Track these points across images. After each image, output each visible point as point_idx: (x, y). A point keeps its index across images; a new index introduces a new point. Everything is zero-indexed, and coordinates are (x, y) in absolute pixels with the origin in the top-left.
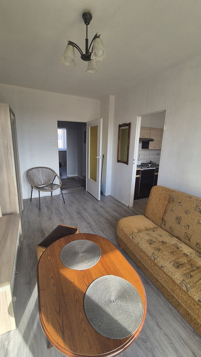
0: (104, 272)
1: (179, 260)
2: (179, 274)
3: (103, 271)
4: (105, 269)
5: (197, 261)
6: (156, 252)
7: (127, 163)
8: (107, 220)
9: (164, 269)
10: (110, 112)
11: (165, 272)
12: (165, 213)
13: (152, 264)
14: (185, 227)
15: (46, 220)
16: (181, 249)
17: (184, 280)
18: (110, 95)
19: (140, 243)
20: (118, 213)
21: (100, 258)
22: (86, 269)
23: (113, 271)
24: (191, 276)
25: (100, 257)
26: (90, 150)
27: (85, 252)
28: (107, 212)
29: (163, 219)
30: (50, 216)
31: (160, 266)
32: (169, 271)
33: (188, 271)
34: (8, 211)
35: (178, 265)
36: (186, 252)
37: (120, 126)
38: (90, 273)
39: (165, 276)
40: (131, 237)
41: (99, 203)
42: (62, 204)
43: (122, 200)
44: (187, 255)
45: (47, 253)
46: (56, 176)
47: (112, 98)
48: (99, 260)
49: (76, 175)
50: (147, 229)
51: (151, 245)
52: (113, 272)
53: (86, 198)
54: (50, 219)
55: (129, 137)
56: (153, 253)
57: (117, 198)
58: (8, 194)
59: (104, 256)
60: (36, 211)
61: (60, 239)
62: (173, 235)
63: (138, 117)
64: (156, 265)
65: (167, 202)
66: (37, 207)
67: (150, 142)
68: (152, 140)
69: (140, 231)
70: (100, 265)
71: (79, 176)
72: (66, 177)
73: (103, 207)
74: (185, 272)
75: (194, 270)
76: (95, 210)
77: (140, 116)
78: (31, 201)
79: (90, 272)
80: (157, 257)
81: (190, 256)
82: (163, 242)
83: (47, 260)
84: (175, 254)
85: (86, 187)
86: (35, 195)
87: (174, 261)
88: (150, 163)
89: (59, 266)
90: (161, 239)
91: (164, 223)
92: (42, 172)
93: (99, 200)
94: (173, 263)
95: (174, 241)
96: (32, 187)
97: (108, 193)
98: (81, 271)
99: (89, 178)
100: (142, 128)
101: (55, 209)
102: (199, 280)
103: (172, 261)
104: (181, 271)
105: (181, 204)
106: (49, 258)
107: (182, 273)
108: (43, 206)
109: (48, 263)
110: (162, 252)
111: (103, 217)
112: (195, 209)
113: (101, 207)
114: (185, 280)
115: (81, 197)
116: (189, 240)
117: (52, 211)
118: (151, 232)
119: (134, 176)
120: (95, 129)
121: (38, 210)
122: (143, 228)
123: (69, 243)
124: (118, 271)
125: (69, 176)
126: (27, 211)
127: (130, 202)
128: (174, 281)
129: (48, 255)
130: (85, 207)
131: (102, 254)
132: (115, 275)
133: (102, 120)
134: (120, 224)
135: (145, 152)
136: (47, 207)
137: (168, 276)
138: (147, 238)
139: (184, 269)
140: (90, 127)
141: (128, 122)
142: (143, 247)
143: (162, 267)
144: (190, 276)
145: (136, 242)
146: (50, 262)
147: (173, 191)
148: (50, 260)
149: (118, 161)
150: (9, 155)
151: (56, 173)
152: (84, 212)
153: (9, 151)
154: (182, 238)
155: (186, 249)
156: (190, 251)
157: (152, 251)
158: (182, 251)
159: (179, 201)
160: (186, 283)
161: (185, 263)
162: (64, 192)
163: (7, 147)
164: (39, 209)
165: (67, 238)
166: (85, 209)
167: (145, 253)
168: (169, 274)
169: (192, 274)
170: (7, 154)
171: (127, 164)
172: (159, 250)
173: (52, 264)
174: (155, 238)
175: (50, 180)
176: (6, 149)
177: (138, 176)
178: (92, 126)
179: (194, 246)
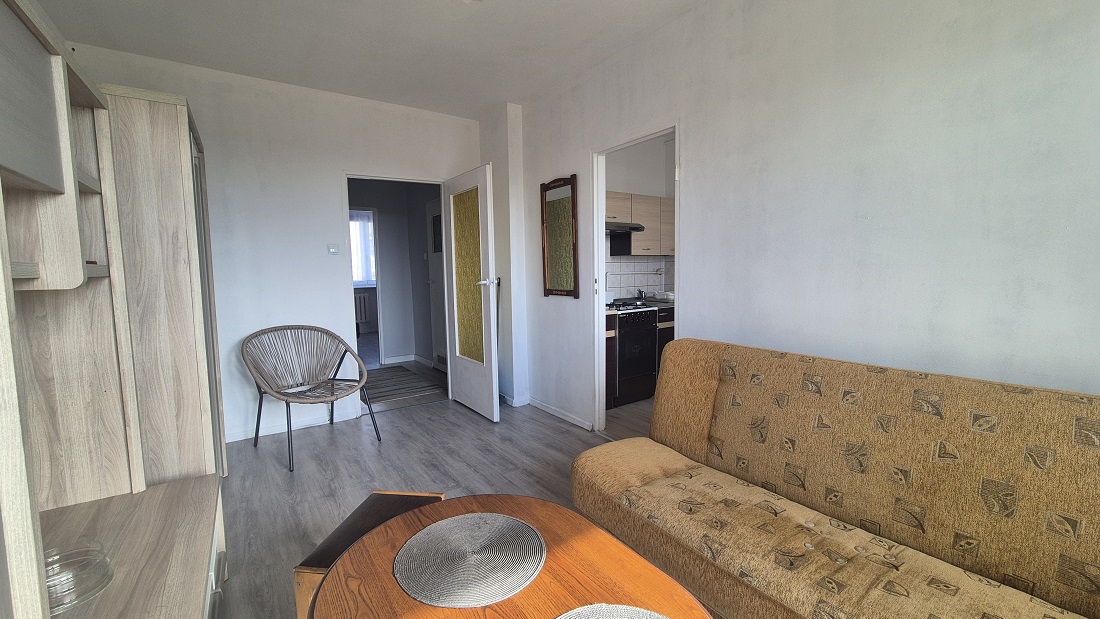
0: (567, 599)
1: (791, 546)
2: (802, 586)
3: (565, 597)
4: (572, 591)
5: (840, 540)
6: (714, 534)
7: (574, 293)
8: (531, 474)
9: (750, 579)
10: (510, 149)
11: (756, 590)
12: (714, 417)
13: (710, 575)
14: (782, 448)
15: (315, 500)
16: (784, 514)
17: (821, 601)
18: (509, 104)
19: (656, 513)
20: (561, 450)
21: (543, 560)
22: (499, 599)
23: (600, 590)
24: (841, 586)
25: (544, 555)
26: (457, 264)
27: (484, 549)
28: (526, 453)
29: (710, 438)
30: (330, 486)
31: (736, 573)
32: (769, 583)
33: (824, 573)
34: (172, 468)
35: (792, 561)
36: (802, 521)
37: (545, 188)
38: (521, 611)
39: (757, 602)
40: (625, 502)
41: (497, 429)
42: (372, 444)
43: (567, 414)
44: (809, 530)
45: (342, 574)
46: (346, 352)
47: (515, 112)
48: (542, 564)
49: (412, 358)
50: (667, 474)
51: (695, 516)
52: (600, 594)
53: (453, 419)
54: (332, 494)
55: (575, 216)
56: (705, 536)
57: (553, 409)
58: (173, 405)
59: (558, 552)
60: (277, 474)
61: (388, 522)
62: (751, 481)
63: (595, 155)
64: (723, 573)
65: (715, 383)
66: (281, 464)
67: (635, 235)
68: (639, 228)
69: (647, 480)
70: (547, 579)
71: (420, 359)
72: (377, 366)
73: (510, 440)
74: (818, 577)
75: (841, 568)
76: (487, 450)
77: (600, 153)
78: (255, 445)
79: (517, 606)
80: (720, 548)
81: (817, 529)
82: (726, 503)
83: (347, 592)
84: (773, 530)
85: (447, 390)
86: (274, 422)
87: (774, 549)
88: (638, 299)
89: (395, 605)
90: (719, 495)
91: (715, 450)
92: (298, 342)
93: (496, 418)
94: (773, 557)
95: (758, 495)
96: (261, 393)
97: (520, 398)
98: (485, 608)
99: (458, 354)
100: (610, 195)
101: (346, 463)
102: (867, 592)
103: (770, 552)
104: (805, 574)
105: (758, 379)
106: (354, 585)
107: (808, 581)
108: (299, 456)
109: (351, 603)
110: (733, 530)
111: (516, 467)
112: (804, 387)
113: (504, 439)
114: (824, 599)
115: (433, 418)
116: (803, 485)
117: (336, 469)
118: (684, 481)
119: (601, 334)
120: (469, 202)
121: (286, 471)
122: (656, 471)
123: (425, 531)
124: (616, 589)
125: (387, 360)
126: (243, 479)
127: (597, 414)
128: (792, 612)
129: (348, 576)
130: (451, 445)
131: (547, 545)
132: (608, 602)
133: (489, 169)
134: (583, 468)
135: (623, 265)
136: (319, 459)
137: (770, 599)
138: (677, 496)
139: (812, 568)
140: (451, 197)
141: (567, 175)
142: (669, 525)
143: (742, 574)
144: (835, 587)
145: (646, 515)
146: (359, 598)
147: (727, 346)
148: (356, 592)
149: (548, 292)
150: (182, 267)
151: (344, 344)
152: (449, 460)
153: (183, 254)
154: (780, 482)
155: (800, 514)
156: (812, 516)
157: (702, 533)
158: (788, 519)
159: (751, 373)
160: (832, 607)
161: (810, 552)
162: (376, 407)
163: (175, 236)
164: (286, 467)
165: (413, 517)
166: (451, 452)
167: (677, 543)
168: (772, 592)
169: (839, 577)
170: (176, 261)
171: (577, 296)
172: (722, 525)
173: (367, 605)
174: (699, 493)
175: (325, 366)
176: (170, 245)
177: (612, 333)
178: (460, 191)
179: (820, 500)
